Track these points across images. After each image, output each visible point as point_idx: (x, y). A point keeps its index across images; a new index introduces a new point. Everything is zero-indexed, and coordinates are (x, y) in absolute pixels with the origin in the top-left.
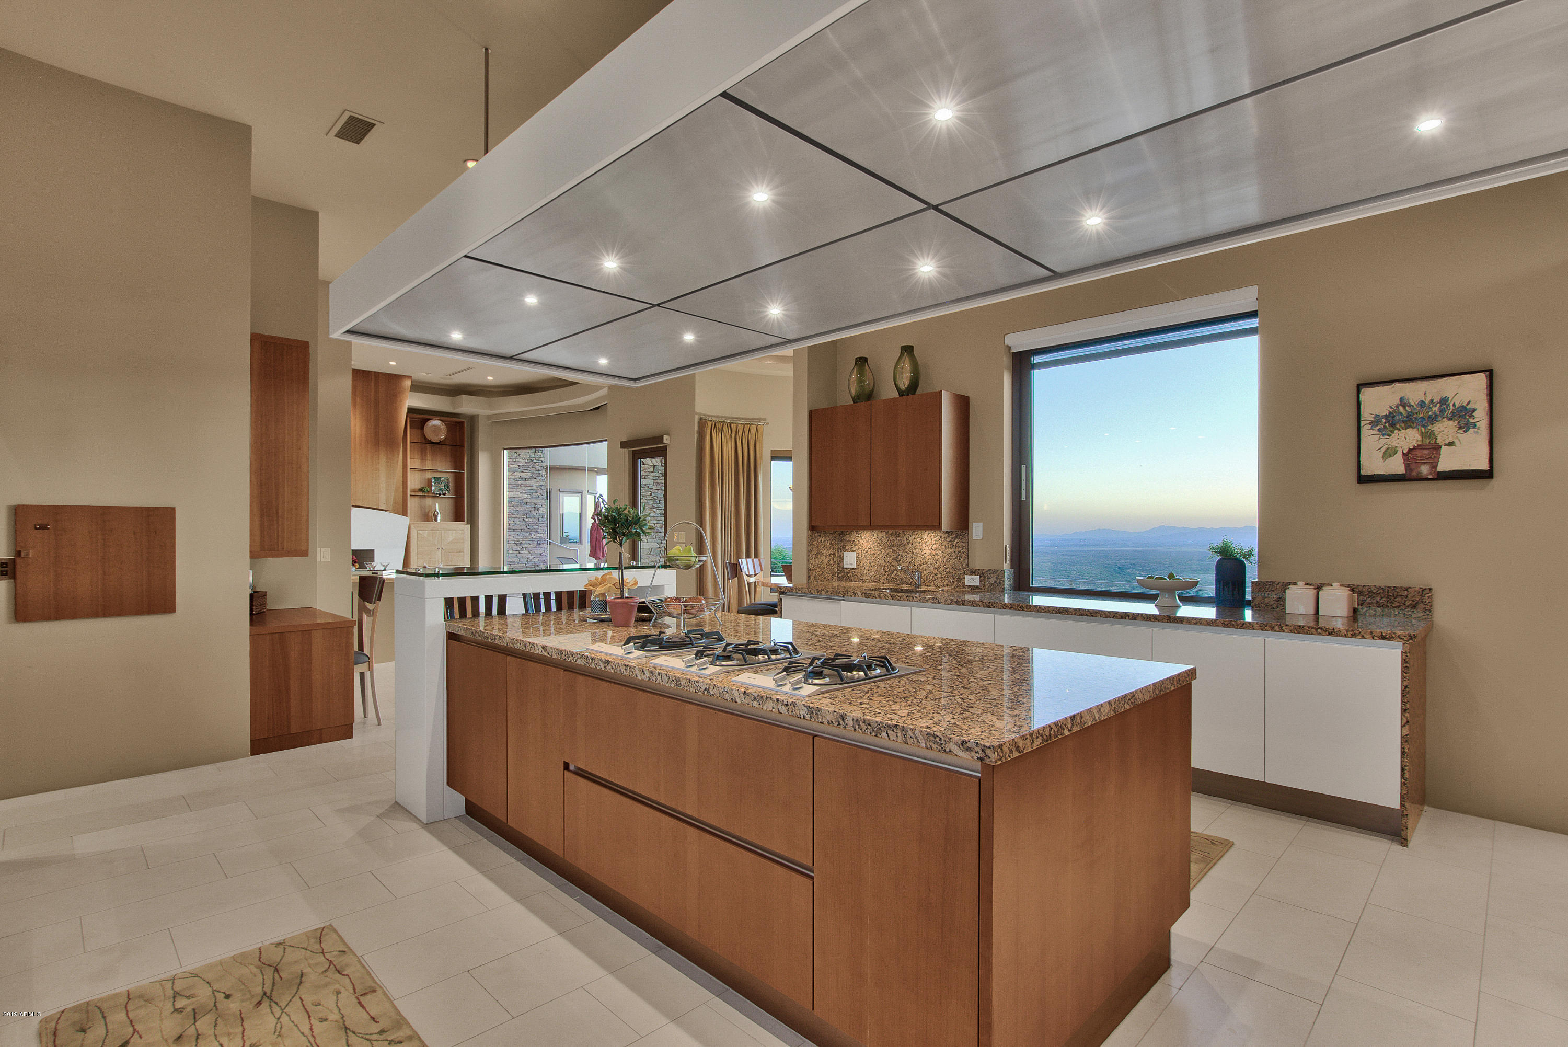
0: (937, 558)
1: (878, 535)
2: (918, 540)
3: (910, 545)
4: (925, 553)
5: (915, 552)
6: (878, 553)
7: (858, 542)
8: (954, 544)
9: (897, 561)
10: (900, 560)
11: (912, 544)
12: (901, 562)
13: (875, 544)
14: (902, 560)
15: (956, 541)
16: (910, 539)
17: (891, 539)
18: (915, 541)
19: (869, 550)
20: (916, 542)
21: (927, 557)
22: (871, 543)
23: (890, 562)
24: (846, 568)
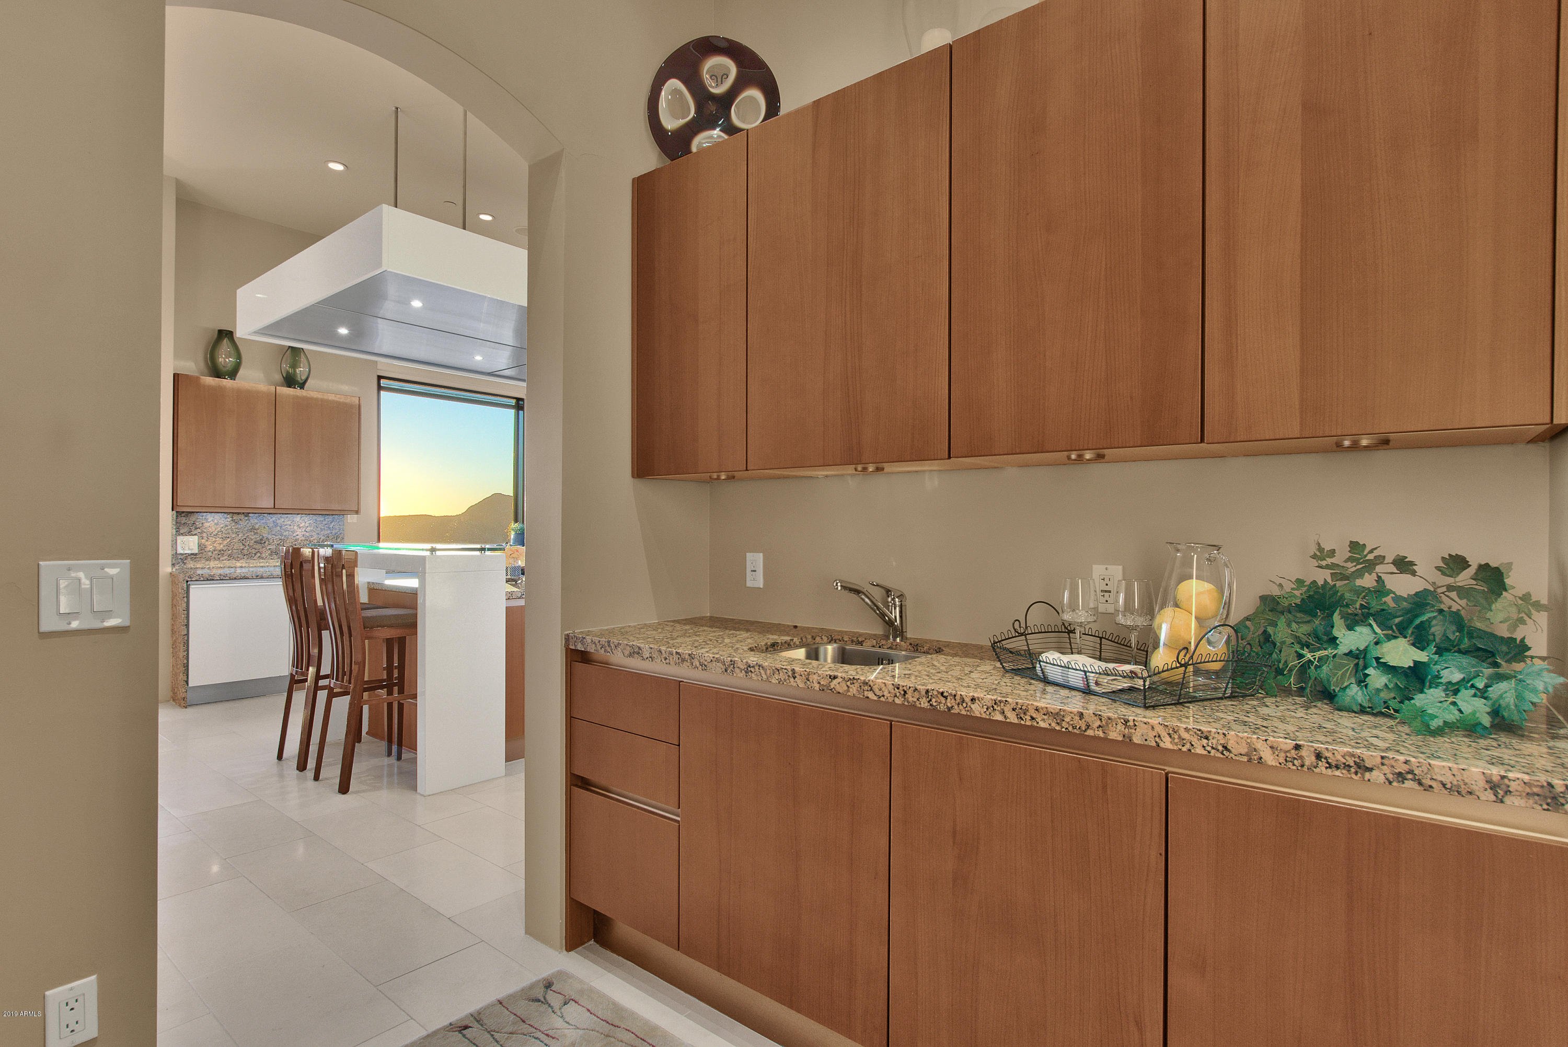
0: (312, 539)
1: (232, 518)
2: (289, 523)
3: (279, 528)
4: (297, 535)
5: (284, 534)
6: (234, 536)
7: (201, 525)
8: (331, 527)
9: (261, 543)
10: (265, 543)
11: (281, 527)
12: (266, 544)
13: (229, 527)
14: (267, 542)
15: (333, 524)
16: (278, 521)
17: (253, 522)
18: (285, 523)
19: (220, 533)
20: (286, 525)
21: (300, 539)
22: (222, 525)
23: (251, 544)
24: (182, 554)
